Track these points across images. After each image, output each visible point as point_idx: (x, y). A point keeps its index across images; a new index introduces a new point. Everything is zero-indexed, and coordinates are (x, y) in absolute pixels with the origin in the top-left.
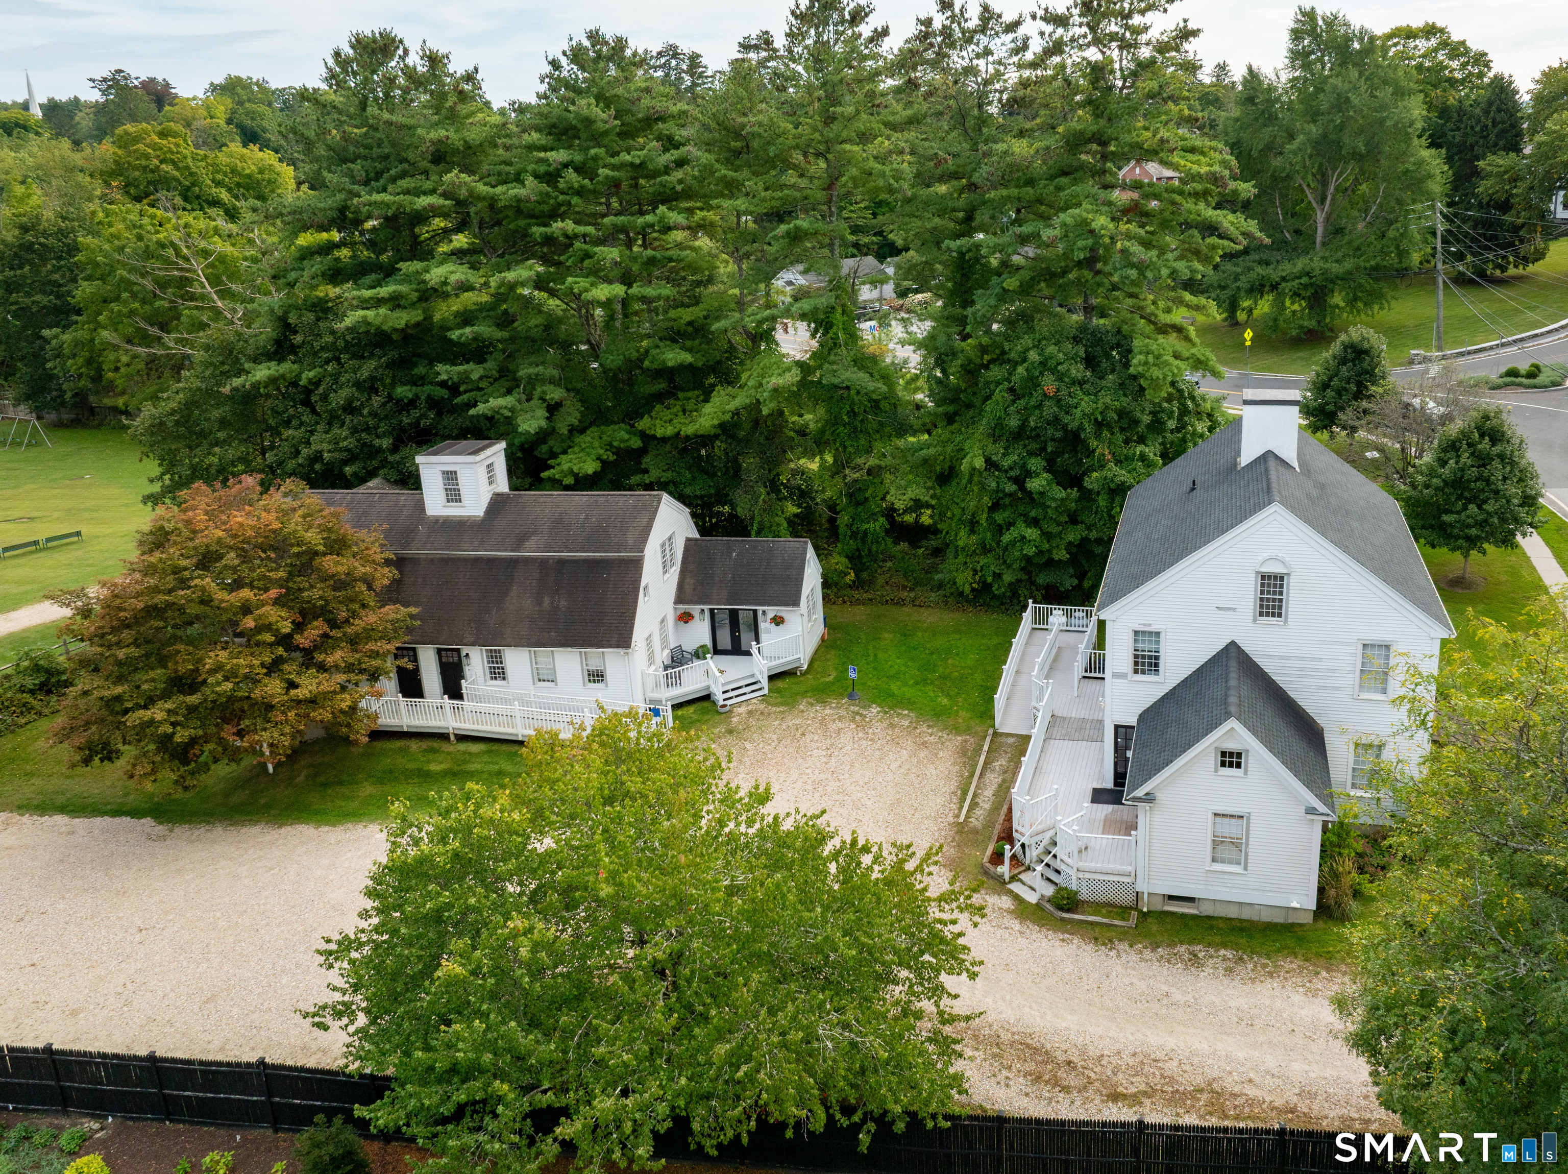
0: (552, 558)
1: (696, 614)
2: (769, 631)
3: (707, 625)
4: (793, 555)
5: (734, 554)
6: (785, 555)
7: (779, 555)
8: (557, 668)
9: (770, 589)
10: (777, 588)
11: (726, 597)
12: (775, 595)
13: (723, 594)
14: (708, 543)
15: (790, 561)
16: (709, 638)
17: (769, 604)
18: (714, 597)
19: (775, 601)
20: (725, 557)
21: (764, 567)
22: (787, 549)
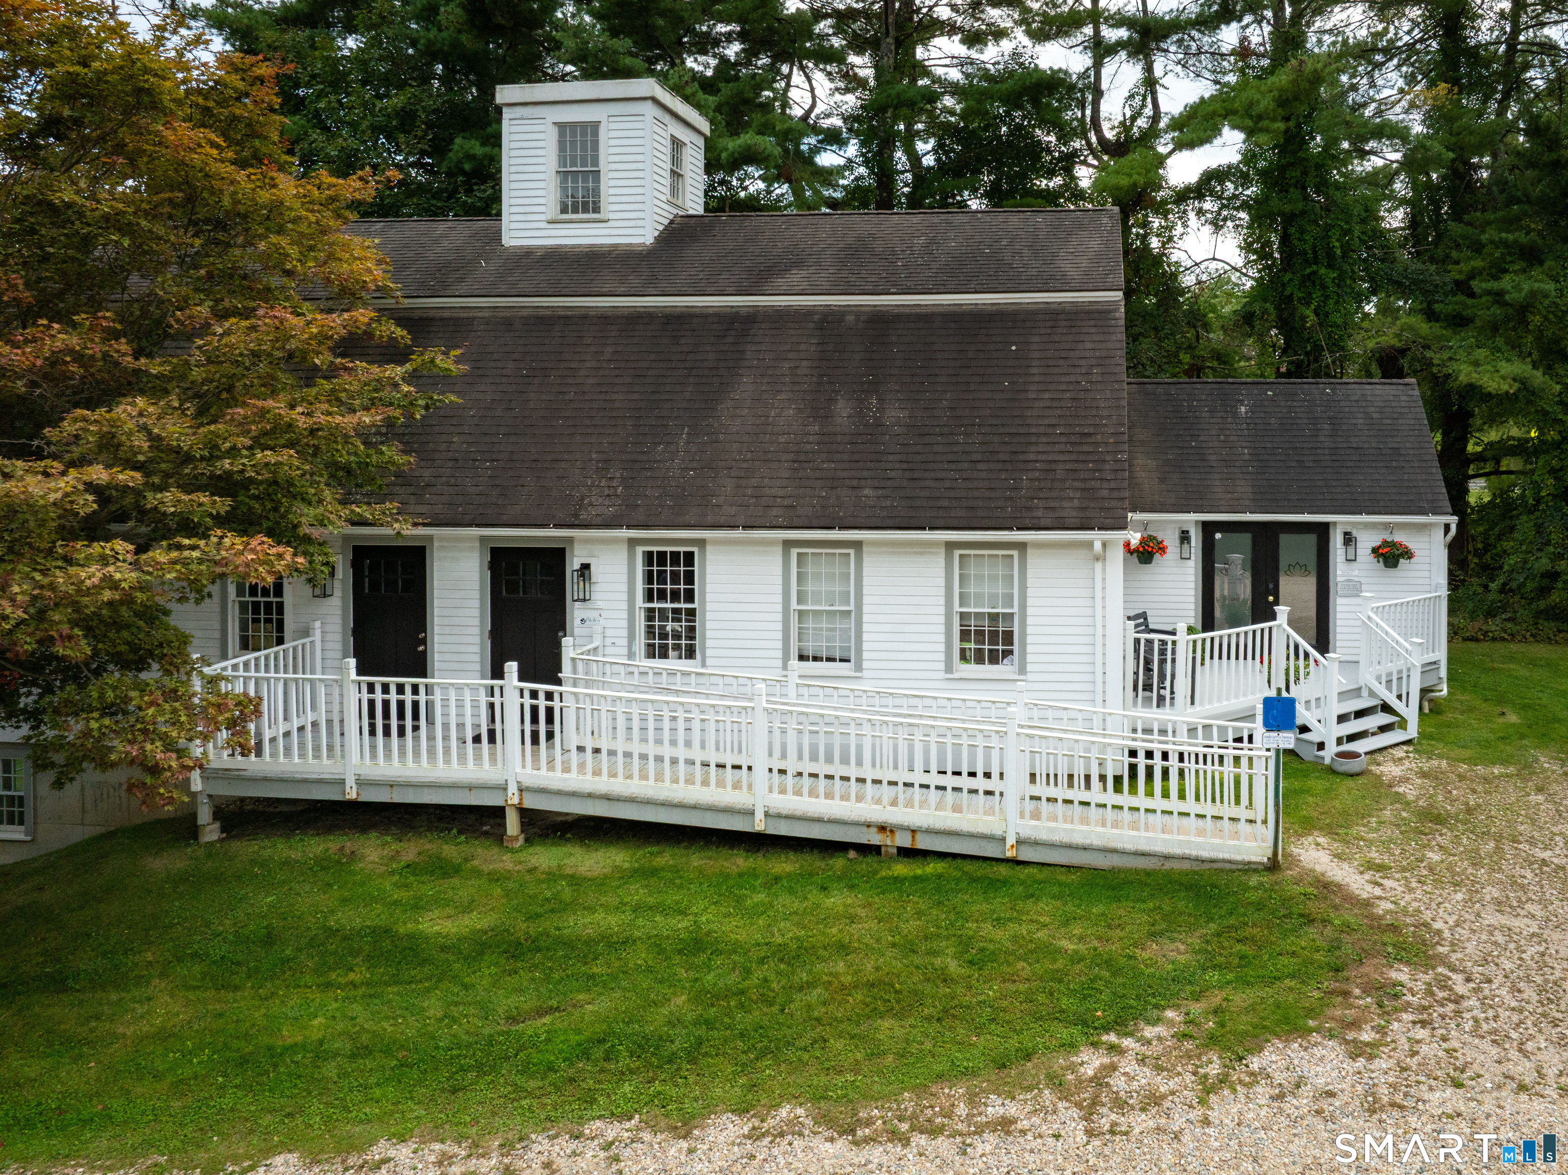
0: (856, 310)
1: (1171, 540)
2: (1355, 590)
3: (1192, 571)
4: (1390, 410)
5: (1243, 409)
6: (1370, 410)
7: (1354, 409)
8: (867, 609)
9: (1360, 477)
10: (1378, 476)
11: (1250, 496)
12: (1378, 490)
13: (1240, 489)
14: (1172, 389)
15: (1389, 421)
16: (1192, 606)
17: (1370, 510)
18: (1220, 496)
19: (1382, 504)
20: (1223, 415)
21: (1327, 433)
22: (1370, 398)
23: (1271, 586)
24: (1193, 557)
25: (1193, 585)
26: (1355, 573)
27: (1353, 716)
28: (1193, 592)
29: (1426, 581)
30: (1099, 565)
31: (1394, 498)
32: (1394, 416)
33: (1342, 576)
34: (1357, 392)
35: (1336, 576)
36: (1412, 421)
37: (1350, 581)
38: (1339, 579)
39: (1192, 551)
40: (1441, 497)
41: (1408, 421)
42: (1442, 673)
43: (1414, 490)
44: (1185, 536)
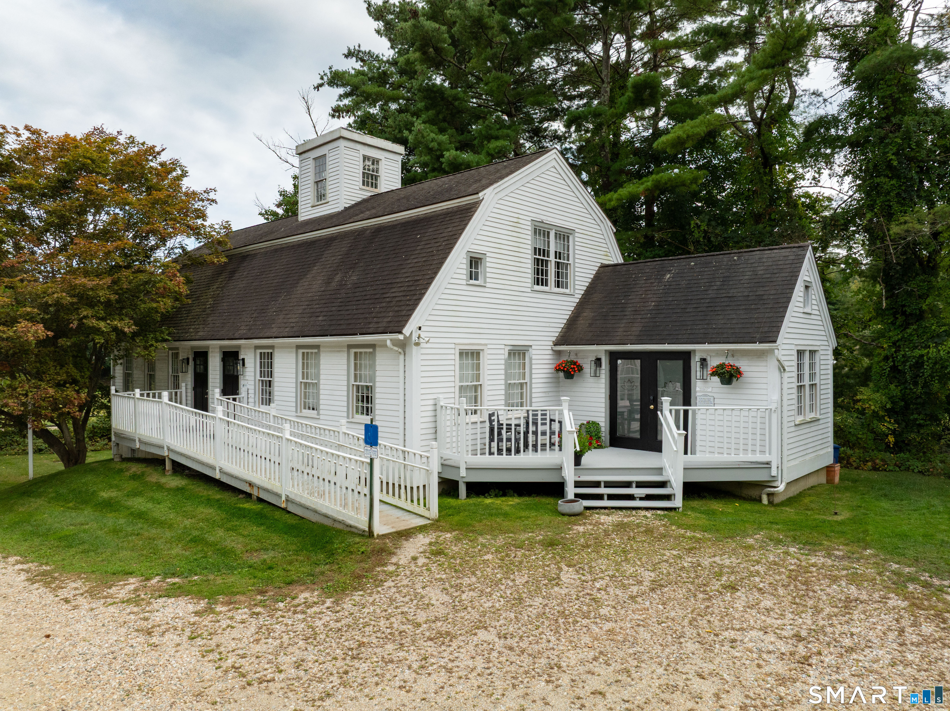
1: (588, 364)
2: (710, 403)
3: (603, 386)
4: (775, 267)
5: (668, 276)
6: (759, 268)
7: (747, 269)
8: (322, 382)
9: (721, 317)
10: (734, 316)
11: (637, 333)
12: (729, 326)
13: (634, 329)
14: (631, 268)
15: (768, 276)
16: (603, 410)
17: (713, 340)
18: (619, 334)
19: (725, 335)
20: (653, 281)
21: (715, 288)
22: (764, 260)
23: (652, 398)
24: (603, 376)
25: (603, 395)
26: (710, 390)
27: (634, 485)
28: (603, 400)
29: (764, 398)
30: (402, 357)
31: (737, 331)
32: (775, 271)
33: (700, 392)
34: (757, 257)
35: (696, 392)
36: (787, 274)
37: (706, 395)
38: (698, 394)
39: (603, 372)
40: (775, 329)
41: (783, 275)
42: (774, 472)
43: (757, 325)
44: (598, 362)
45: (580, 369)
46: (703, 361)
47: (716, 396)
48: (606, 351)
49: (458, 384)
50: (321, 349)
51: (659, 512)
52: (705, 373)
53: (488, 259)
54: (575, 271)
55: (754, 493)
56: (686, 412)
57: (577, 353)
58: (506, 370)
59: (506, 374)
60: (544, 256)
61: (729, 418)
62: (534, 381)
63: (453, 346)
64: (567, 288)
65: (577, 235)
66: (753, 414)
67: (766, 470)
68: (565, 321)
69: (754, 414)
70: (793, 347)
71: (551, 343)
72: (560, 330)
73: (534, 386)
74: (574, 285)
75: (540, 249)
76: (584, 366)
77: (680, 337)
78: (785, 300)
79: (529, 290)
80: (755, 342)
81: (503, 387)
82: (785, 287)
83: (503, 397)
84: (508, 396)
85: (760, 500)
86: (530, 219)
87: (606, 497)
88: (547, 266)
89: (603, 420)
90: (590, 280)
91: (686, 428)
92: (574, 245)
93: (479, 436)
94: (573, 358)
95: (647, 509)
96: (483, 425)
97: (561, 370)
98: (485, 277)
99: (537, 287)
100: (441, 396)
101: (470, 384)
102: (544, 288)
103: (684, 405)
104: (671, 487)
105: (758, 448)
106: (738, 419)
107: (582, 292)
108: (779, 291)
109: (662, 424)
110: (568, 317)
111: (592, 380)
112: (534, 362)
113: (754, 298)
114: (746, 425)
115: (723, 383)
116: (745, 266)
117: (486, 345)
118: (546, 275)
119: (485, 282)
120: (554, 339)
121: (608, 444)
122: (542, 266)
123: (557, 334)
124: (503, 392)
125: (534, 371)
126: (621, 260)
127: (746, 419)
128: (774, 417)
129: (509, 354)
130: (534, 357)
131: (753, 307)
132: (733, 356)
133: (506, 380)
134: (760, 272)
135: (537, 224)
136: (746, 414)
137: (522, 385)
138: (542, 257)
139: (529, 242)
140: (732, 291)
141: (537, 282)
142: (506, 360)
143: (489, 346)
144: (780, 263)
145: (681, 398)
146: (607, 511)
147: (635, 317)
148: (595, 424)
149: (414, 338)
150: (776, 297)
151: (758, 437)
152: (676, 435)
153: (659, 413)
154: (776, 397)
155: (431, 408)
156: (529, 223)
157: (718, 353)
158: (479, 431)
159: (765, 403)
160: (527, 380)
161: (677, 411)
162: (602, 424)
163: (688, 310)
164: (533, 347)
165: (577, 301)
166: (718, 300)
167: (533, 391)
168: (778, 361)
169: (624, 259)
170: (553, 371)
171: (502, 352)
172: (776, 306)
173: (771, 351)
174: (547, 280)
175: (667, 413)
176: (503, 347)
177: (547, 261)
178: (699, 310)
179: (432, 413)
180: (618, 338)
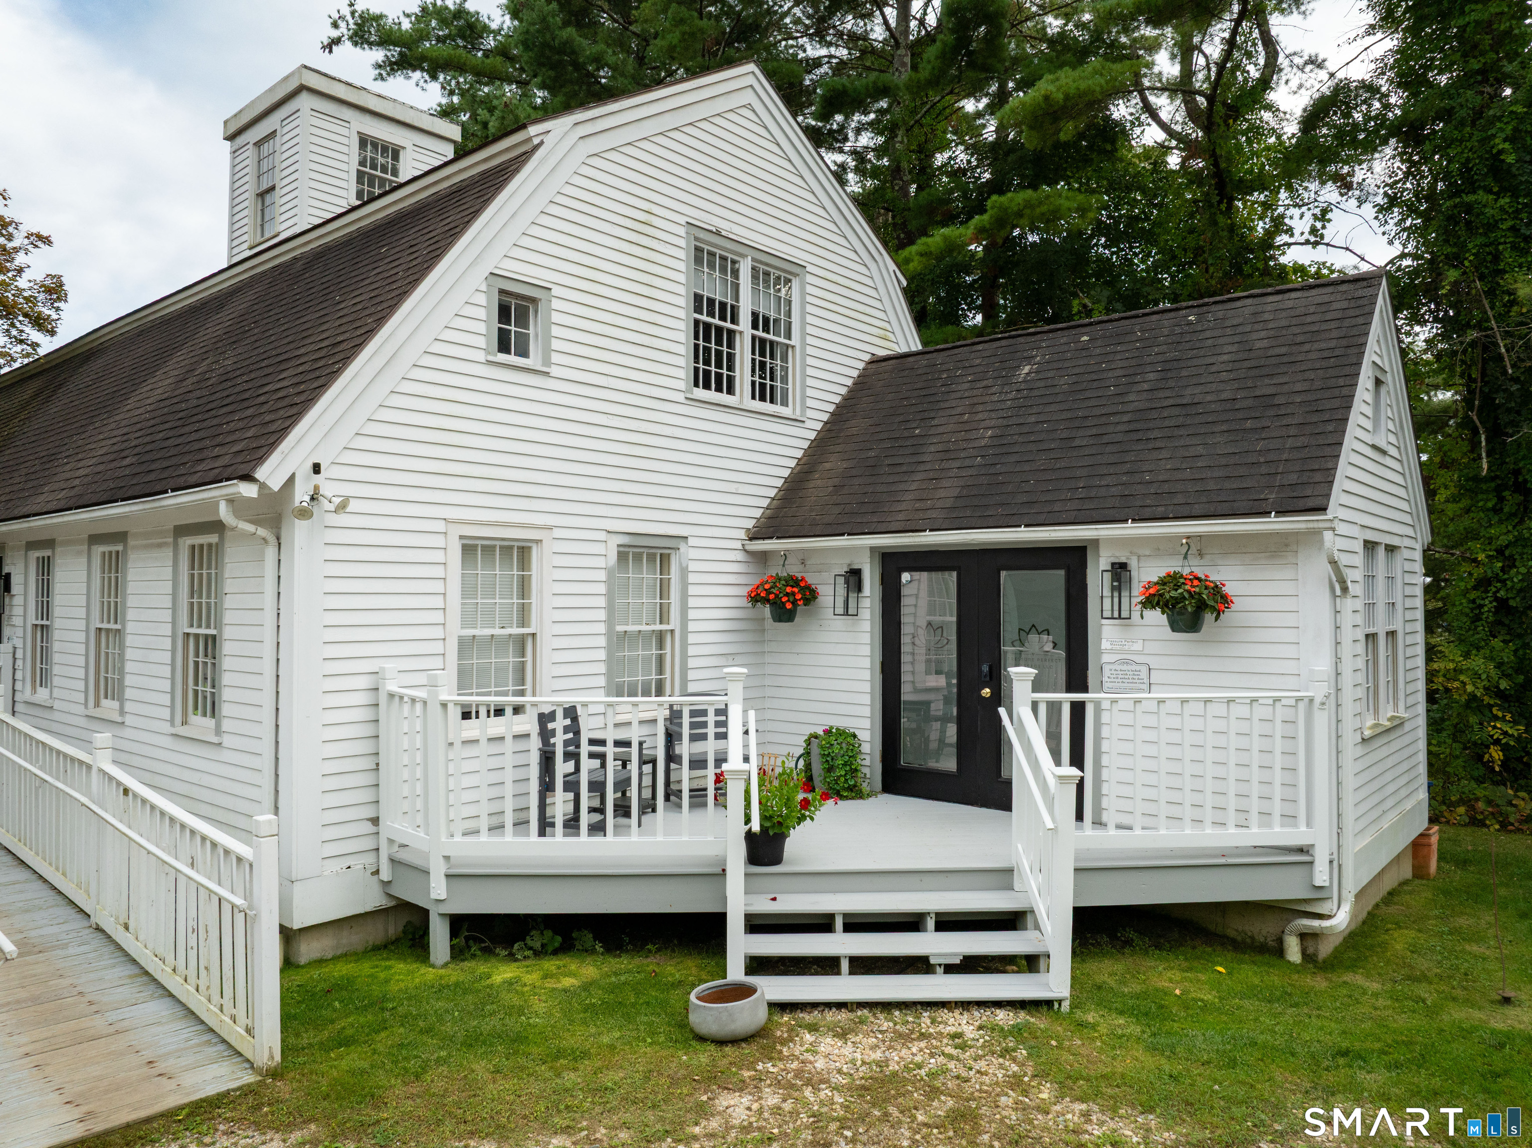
3: (867, 639)
4: (1297, 330)
5: (1027, 369)
6: (1255, 336)
7: (1221, 341)
8: (130, 627)
9: (1164, 454)
10: (1200, 450)
11: (949, 503)
12: (1188, 474)
13: (942, 493)
14: (940, 358)
15: (1283, 350)
16: (867, 699)
17: (1147, 512)
18: (903, 506)
19: (1179, 499)
20: (989, 382)
21: (1146, 386)
22: (1266, 316)
23: (985, 668)
24: (865, 614)
25: (867, 663)
26: (1138, 646)
27: (931, 923)
28: (867, 675)
29: (1290, 667)
30: (271, 552)
31: (1211, 485)
32: (1300, 339)
33: (1111, 651)
34: (1247, 311)
35: (1100, 652)
36: (1332, 344)
37: (1126, 662)
38: (1105, 658)
39: (866, 603)
40: (1318, 477)
41: (1323, 345)
42: (1321, 876)
43: (1264, 469)
44: (854, 577)
45: (810, 595)
46: (1120, 571)
47: (1153, 662)
48: (873, 549)
49: (456, 630)
50: (131, 542)
51: (1002, 1016)
52: (1125, 601)
53: (556, 304)
54: (804, 365)
55: (1262, 929)
56: (1078, 710)
57: (804, 558)
58: (610, 596)
59: (610, 608)
60: (723, 318)
61: (1198, 724)
62: (692, 626)
63: (440, 526)
64: (785, 403)
65: (809, 279)
66: (1260, 712)
67: (1299, 871)
68: (779, 483)
69: (1266, 712)
70: (1354, 531)
71: (742, 535)
72: (765, 503)
73: (692, 639)
74: (804, 397)
75: (711, 302)
76: (821, 589)
77: (1057, 507)
78: (1336, 403)
79: (680, 397)
80: (1267, 513)
81: (602, 641)
82: (1331, 372)
83: (602, 668)
84: (613, 664)
85: (1279, 951)
86: (682, 220)
87: (845, 965)
88: (731, 345)
89: (867, 724)
90: (843, 391)
91: (1077, 760)
92: (804, 303)
93: (509, 775)
94: (795, 570)
95: (965, 1005)
96: (521, 745)
97: (766, 601)
98: (547, 351)
99: (700, 393)
100: (389, 665)
101: (497, 631)
102: (723, 398)
103: (1069, 690)
104: (1037, 927)
105: (1277, 808)
106: (1221, 725)
107: (825, 417)
108: (1318, 384)
109: (1010, 742)
110: (786, 473)
111: (840, 623)
112: (692, 578)
113: (1249, 403)
114: (1243, 742)
115: (1175, 626)
116: (1217, 333)
117: (550, 528)
118: (730, 368)
119: (547, 362)
120: (750, 524)
121: (879, 785)
122: (719, 342)
123: (758, 513)
124: (602, 655)
125: (692, 602)
126: (916, 345)
127: (1244, 727)
128: (1322, 721)
129: (622, 556)
130: (692, 566)
131: (1249, 424)
132: (1201, 555)
133: (610, 622)
134: (1258, 345)
135: (702, 235)
136: (1244, 711)
137: (660, 637)
138: (716, 321)
139: (682, 278)
140: (1189, 391)
141: (702, 379)
142: (610, 572)
143: (557, 533)
144: (1309, 319)
145: (1060, 672)
146: (843, 1016)
147: (945, 465)
148: (847, 738)
149: (301, 495)
150: (1310, 397)
151: (1278, 777)
152: (1051, 781)
153: (1002, 711)
154: (1323, 665)
155: (363, 698)
156: (682, 231)
157: (1160, 546)
158: (509, 760)
159: (1292, 682)
160: (674, 623)
161: (1054, 708)
162: (864, 736)
163: (1077, 442)
164: (691, 542)
165: (812, 435)
166: (1154, 414)
167: (691, 651)
168: (1333, 563)
169: (924, 343)
170: (744, 602)
171: (599, 549)
172: (1315, 418)
173: (1316, 534)
174: (731, 380)
175: (1023, 711)
176: (602, 536)
177: (731, 333)
178: (1105, 439)
179: (366, 714)
180: (901, 516)
